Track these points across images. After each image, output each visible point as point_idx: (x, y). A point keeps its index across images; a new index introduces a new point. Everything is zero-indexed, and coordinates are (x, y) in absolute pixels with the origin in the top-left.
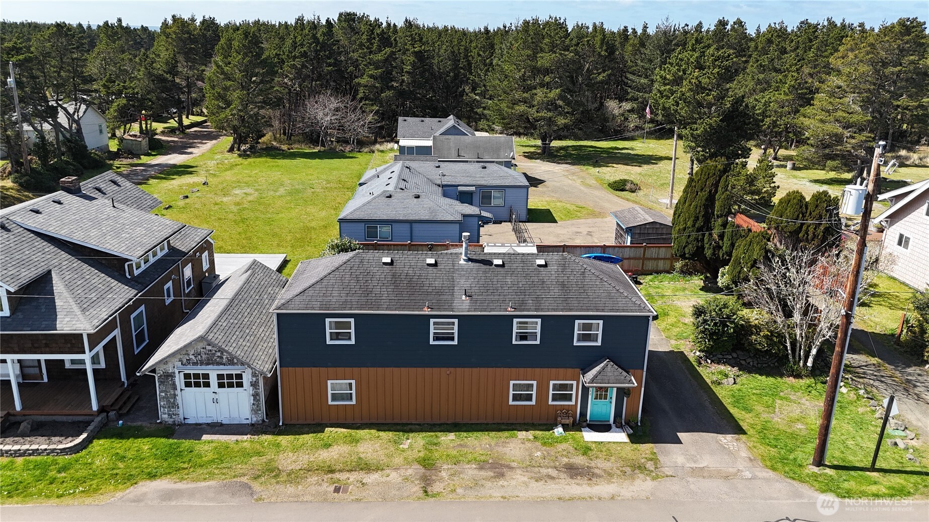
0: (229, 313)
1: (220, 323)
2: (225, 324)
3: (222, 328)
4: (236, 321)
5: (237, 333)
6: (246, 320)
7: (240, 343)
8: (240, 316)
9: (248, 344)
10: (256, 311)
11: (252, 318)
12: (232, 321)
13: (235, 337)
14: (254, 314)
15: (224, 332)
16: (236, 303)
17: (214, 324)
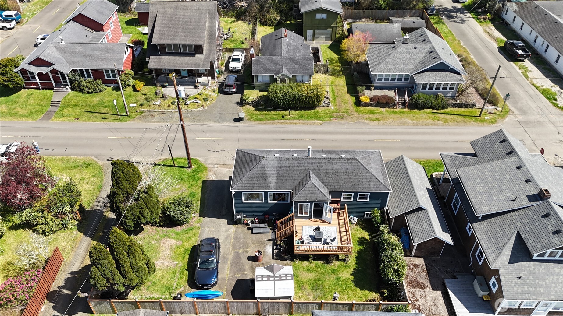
0: (405, 172)
1: (403, 165)
2: (402, 167)
3: (401, 164)
4: (401, 172)
5: (396, 169)
6: (399, 177)
7: (392, 166)
8: (402, 176)
9: (390, 169)
10: (400, 186)
11: (399, 181)
12: (402, 171)
13: (396, 167)
14: (400, 184)
15: (399, 164)
16: (408, 179)
17: (404, 163)
